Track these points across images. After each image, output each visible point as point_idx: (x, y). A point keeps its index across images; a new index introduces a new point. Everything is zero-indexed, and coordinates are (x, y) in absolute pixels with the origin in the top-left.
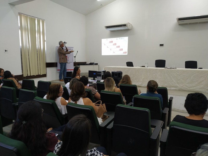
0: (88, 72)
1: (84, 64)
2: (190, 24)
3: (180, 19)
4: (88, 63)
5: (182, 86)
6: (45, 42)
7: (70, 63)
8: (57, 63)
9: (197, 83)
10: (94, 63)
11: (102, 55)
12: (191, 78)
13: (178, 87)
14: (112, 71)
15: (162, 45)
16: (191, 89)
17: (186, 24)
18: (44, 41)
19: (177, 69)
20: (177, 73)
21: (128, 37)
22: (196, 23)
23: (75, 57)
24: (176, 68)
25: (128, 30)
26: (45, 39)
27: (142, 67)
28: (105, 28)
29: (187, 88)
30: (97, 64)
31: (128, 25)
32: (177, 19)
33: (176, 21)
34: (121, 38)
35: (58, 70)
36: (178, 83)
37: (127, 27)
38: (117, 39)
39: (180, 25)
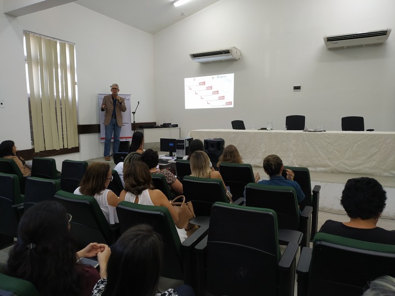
0: (160, 141)
1: (152, 126)
2: (348, 48)
3: (330, 39)
4: (159, 123)
5: (337, 164)
6: (76, 86)
7: (124, 125)
9: (364, 158)
10: (171, 124)
11: (186, 108)
12: (354, 149)
13: (330, 166)
14: (206, 139)
15: (297, 88)
16: (354, 169)
17: (342, 48)
18: (74, 84)
19: (327, 132)
20: (327, 140)
22: (361, 46)
23: (134, 113)
24: (325, 130)
25: (233, 60)
26: (76, 80)
27: (262, 129)
28: (190, 58)
29: (347, 167)
30: (176, 126)
31: (234, 51)
32: (324, 39)
33: (322, 42)
34: (220, 75)
35: (102, 139)
36: (329, 159)
37: (232, 55)
38: (213, 78)
39: (330, 49)
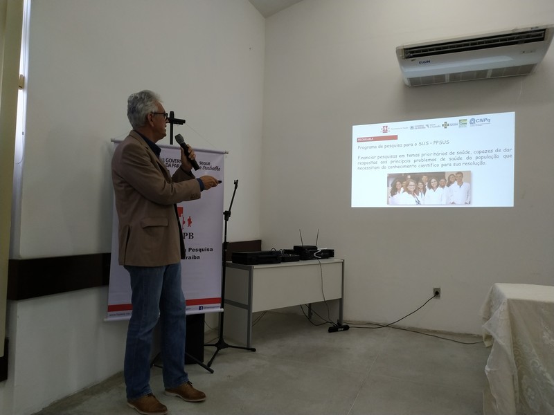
7: (197, 254)
8: (106, 258)
10: (315, 248)
11: (352, 206)
21: (514, 113)
23: (227, 214)
30: (329, 254)
35: (112, 308)
38: (445, 125)
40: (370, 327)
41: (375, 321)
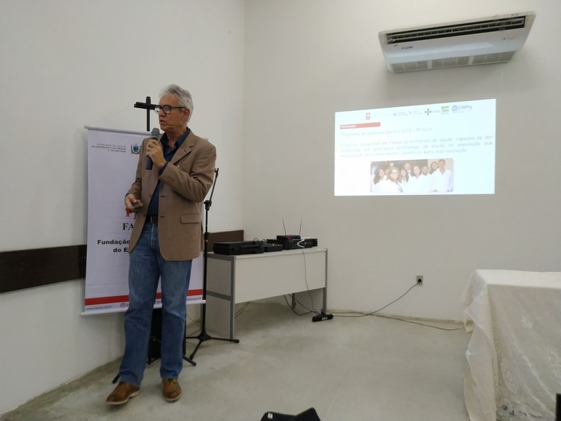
8: (81, 250)
10: (298, 237)
11: (336, 195)
21: (494, 101)
23: (208, 204)
30: (312, 243)
34: (451, 105)
35: (89, 302)
40: (354, 315)
41: (359, 310)
